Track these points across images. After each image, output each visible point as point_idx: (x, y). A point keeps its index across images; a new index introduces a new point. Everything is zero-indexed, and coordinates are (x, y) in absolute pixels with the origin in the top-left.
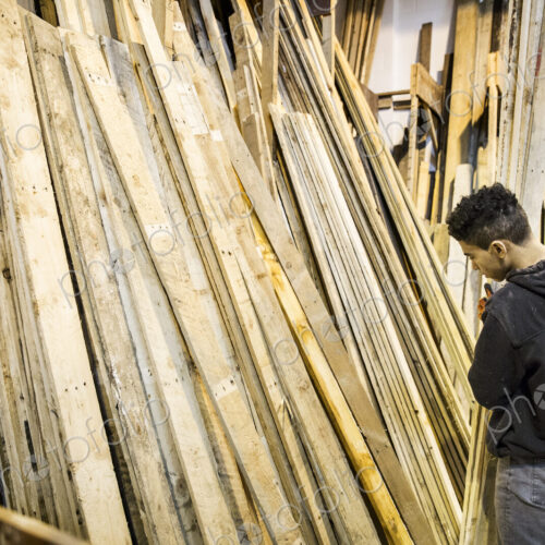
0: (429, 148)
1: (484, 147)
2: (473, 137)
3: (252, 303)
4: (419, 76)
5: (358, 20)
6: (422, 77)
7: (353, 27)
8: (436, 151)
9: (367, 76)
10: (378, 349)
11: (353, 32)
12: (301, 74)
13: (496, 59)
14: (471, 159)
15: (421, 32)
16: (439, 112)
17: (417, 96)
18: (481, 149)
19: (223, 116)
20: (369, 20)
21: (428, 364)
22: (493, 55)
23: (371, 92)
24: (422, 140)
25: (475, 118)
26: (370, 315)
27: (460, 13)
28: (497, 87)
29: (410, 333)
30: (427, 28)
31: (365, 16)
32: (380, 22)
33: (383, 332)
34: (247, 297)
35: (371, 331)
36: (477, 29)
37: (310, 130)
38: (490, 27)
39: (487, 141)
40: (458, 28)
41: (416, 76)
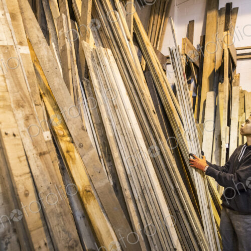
0: (193, 84)
1: (222, 82)
2: (216, 77)
3: (32, 176)
4: (186, 44)
5: (156, 19)
6: (188, 45)
7: (153, 22)
8: (196, 85)
9: (160, 47)
10: (149, 204)
11: (153, 24)
12: (109, 28)
13: (227, 35)
14: (215, 89)
15: (189, 25)
16: (198, 64)
17: (185, 55)
18: (220, 83)
19: (40, 42)
20: (162, 19)
21: (185, 213)
22: (226, 33)
23: (162, 55)
24: (189, 80)
25: (217, 68)
26: (144, 180)
27: (208, 14)
28: (228, 49)
29: (173, 192)
30: (192, 23)
31: (159, 16)
32: (167, 20)
33: (153, 192)
34: (28, 170)
35: (145, 191)
36: (217, 23)
37: (109, 58)
38: (224, 22)
39: (223, 80)
40: (207, 22)
41: (185, 44)
